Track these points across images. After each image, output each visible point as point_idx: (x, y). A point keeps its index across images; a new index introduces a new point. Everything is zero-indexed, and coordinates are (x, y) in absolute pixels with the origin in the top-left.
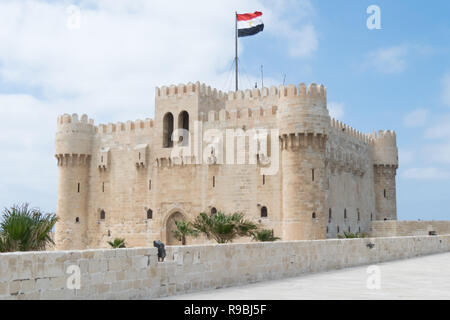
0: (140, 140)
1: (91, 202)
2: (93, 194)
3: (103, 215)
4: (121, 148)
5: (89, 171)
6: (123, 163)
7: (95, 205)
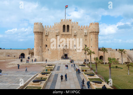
0: (57, 30)
1: (43, 43)
2: (44, 41)
3: (46, 46)
4: (51, 31)
5: (42, 36)
6: (52, 35)
7: (45, 44)
